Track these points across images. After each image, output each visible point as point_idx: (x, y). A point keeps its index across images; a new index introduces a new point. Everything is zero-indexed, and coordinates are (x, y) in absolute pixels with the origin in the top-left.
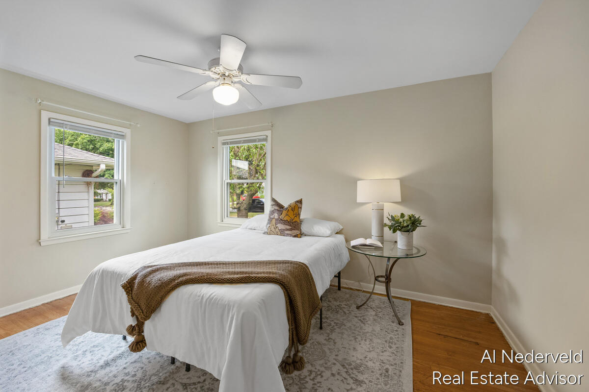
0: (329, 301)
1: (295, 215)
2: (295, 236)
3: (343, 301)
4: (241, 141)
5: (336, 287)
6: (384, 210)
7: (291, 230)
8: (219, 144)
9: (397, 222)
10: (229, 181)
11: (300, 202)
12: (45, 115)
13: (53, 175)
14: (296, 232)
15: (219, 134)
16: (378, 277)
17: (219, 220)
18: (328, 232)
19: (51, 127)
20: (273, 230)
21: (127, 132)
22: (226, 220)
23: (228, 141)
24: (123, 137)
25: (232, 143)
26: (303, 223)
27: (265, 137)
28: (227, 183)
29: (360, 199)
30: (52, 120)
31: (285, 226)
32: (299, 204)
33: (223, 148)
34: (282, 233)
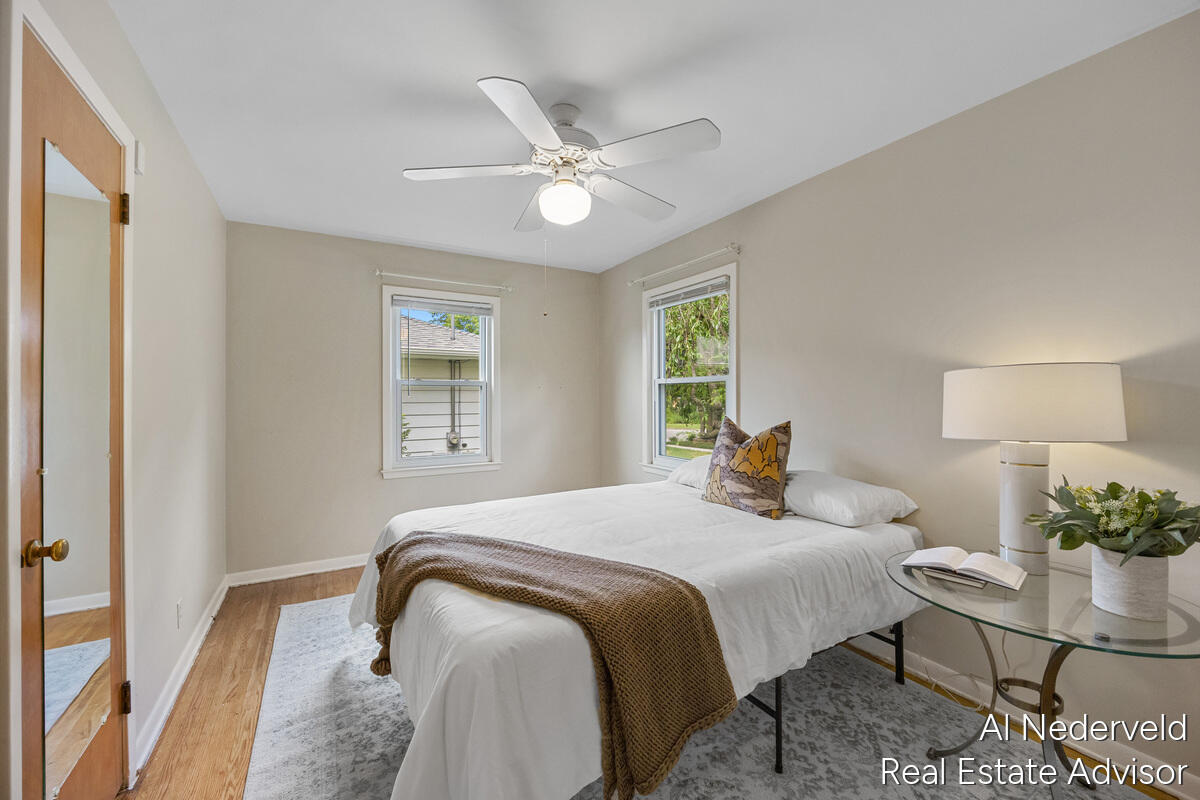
0: (847, 704)
1: (766, 462)
2: (763, 514)
3: (891, 718)
4: (679, 295)
5: (888, 666)
6: (1050, 466)
7: (753, 496)
8: (645, 305)
9: (1082, 513)
10: (663, 381)
11: (785, 429)
12: (388, 291)
13: (399, 377)
14: (766, 504)
15: (645, 286)
16: (1009, 682)
17: (645, 461)
18: (848, 516)
19: (394, 307)
20: (717, 492)
21: (495, 302)
22: (658, 461)
23: (658, 298)
24: (489, 311)
25: (665, 301)
26: (790, 483)
27: (723, 279)
28: (660, 385)
29: (953, 428)
30: (395, 298)
31: (741, 486)
32: (781, 437)
33: (652, 313)
34: (733, 501)
